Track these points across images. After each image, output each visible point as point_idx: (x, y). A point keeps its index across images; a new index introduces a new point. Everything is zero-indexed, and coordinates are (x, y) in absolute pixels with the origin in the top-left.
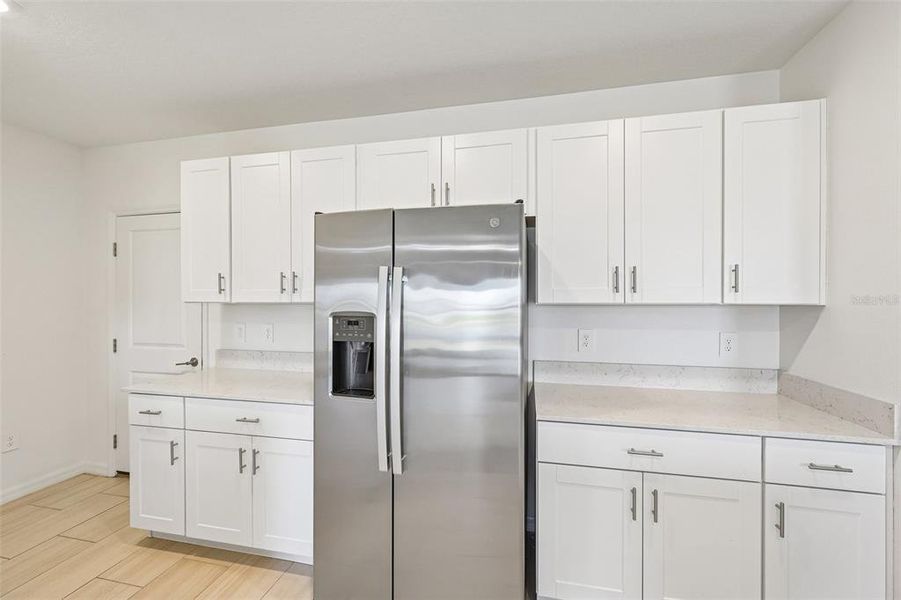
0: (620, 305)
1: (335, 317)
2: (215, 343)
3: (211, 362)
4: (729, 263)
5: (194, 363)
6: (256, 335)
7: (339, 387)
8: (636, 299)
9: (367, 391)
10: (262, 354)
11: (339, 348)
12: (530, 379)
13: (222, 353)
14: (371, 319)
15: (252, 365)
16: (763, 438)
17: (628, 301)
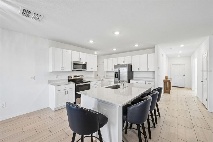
1: (116, 72)
2: (106, 75)
3: (105, 77)
5: (104, 77)
6: (109, 74)
7: (116, 77)
8: (140, 71)
9: (117, 77)
10: (110, 76)
11: (116, 74)
13: (106, 76)
14: (118, 72)
15: (109, 77)
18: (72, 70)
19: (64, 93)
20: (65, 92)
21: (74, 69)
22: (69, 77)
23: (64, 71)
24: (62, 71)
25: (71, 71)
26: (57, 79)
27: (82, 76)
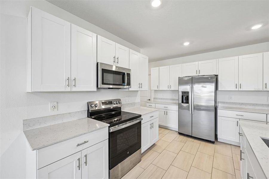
0: (237, 91)
1: (182, 92)
3: (152, 100)
4: (264, 83)
5: (149, 100)
7: (183, 102)
8: (241, 90)
11: (183, 96)
12: (217, 105)
14: (188, 92)
16: (267, 114)
17: (239, 90)
18: (99, 87)
19: (75, 164)
20: (79, 159)
21: (103, 83)
22: (89, 104)
23: (74, 89)
24: (68, 89)
25: (95, 89)
26: (55, 112)
27: (119, 101)
